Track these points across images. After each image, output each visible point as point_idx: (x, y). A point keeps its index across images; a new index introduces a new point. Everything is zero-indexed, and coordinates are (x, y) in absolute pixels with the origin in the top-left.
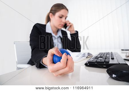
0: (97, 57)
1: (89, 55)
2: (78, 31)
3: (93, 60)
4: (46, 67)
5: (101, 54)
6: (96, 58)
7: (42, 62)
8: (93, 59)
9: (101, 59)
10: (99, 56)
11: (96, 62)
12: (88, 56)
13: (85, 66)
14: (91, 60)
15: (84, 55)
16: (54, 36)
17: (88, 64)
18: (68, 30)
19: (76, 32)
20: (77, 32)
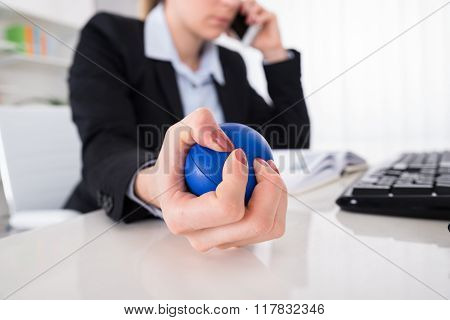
0: (392, 169)
1: (350, 164)
2: (298, 49)
3: (375, 184)
4: (157, 213)
5: (408, 158)
6: (387, 175)
7: (136, 194)
8: (374, 180)
9: (415, 176)
10: (402, 166)
11: (392, 189)
12: (349, 169)
13: (337, 208)
14: (367, 181)
15: (327, 163)
16: (185, 77)
17: (354, 202)
18: (253, 45)
19: (290, 55)
20: (296, 55)
